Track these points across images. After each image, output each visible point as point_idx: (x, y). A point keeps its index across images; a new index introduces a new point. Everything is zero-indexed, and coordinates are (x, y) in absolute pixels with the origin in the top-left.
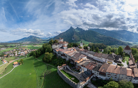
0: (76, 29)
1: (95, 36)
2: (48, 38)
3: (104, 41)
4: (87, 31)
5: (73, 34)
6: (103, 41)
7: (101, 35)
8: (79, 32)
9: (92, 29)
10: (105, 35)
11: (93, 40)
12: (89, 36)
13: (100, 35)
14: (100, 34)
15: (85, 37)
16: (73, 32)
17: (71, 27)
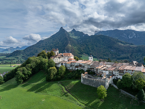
0: (71, 32)
1: (111, 47)
2: (7, 50)
3: (131, 56)
4: (92, 36)
5: (67, 44)
6: (129, 55)
7: (123, 45)
8: (77, 40)
9: (103, 31)
10: (132, 44)
11: (105, 55)
12: (97, 46)
13: (120, 44)
14: (120, 42)
15: (90, 49)
16: (66, 38)
17: (62, 28)
